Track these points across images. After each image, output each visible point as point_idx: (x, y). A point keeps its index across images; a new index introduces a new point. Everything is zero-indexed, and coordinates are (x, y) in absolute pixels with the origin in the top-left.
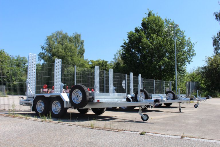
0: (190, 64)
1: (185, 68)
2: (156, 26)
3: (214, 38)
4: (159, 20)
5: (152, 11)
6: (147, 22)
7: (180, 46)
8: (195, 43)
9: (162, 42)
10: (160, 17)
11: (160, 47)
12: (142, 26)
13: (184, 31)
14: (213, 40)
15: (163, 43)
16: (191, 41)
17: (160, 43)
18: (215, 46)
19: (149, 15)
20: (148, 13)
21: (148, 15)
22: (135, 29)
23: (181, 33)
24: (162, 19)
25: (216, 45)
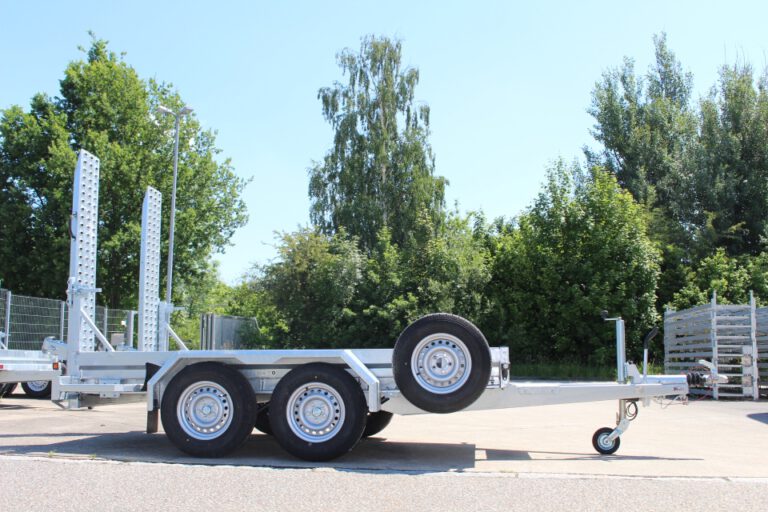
0: (223, 252)
1: (215, 265)
2: (113, 102)
3: (315, 170)
4: (130, 79)
5: (107, 43)
6: (83, 80)
7: (193, 184)
8: (245, 181)
9: (128, 164)
10: (132, 70)
11: (118, 180)
12: (63, 92)
13: (216, 133)
14: (310, 176)
15: (131, 169)
16: (234, 173)
17: (118, 167)
18: (315, 199)
19: (95, 54)
20: (88, 47)
21: (91, 53)
22: (32, 101)
23: (205, 139)
24: (139, 79)
25: (317, 195)
